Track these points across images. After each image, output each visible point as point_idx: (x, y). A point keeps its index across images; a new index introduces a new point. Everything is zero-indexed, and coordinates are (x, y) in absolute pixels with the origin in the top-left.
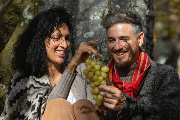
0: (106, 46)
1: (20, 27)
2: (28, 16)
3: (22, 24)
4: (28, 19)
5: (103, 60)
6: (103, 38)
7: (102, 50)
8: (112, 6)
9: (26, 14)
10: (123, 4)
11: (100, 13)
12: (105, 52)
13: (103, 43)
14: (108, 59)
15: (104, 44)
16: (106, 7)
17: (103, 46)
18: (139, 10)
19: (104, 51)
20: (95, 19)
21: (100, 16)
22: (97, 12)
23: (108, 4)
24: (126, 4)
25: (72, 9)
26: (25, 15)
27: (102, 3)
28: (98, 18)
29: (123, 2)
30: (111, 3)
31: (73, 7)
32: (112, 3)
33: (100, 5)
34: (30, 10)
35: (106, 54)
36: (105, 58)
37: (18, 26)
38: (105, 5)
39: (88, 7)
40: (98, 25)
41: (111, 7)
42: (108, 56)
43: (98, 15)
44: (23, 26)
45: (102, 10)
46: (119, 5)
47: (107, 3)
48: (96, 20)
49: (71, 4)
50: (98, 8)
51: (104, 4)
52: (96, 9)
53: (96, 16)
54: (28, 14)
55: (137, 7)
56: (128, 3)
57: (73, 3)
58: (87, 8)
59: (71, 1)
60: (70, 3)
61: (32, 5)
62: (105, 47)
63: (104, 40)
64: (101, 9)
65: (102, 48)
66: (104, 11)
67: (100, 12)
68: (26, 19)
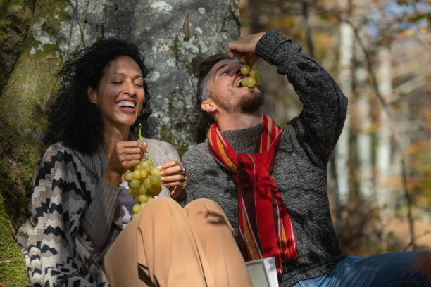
0: (181, 98)
1: (29, 56)
2: (42, 37)
3: (33, 51)
4: (44, 43)
5: (176, 122)
6: (176, 85)
7: (173, 105)
8: (191, 30)
9: (39, 34)
10: (206, 26)
11: (170, 40)
12: (180, 109)
13: (175, 92)
14: (184, 121)
15: (178, 95)
16: (180, 30)
17: (176, 99)
18: (228, 37)
19: (178, 108)
20: (160, 50)
21: (171, 45)
22: (165, 38)
23: (184, 26)
24: (211, 27)
25: (118, 29)
26: (36, 35)
27: (173, 22)
28: (167, 48)
29: (207, 22)
30: (188, 24)
31: (120, 27)
32: (190, 24)
33: (170, 27)
34: (45, 27)
35: (182, 112)
36: (179, 120)
37: (25, 54)
38: (179, 26)
39: (148, 29)
40: (166, 61)
41: (188, 31)
42: (185, 116)
43: (166, 44)
44: (35, 55)
45: (174, 35)
46: (201, 28)
47: (182, 24)
48: (162, 53)
49: (117, 20)
50: (166, 31)
51: (176, 25)
52: (162, 33)
53: (162, 45)
54: (43, 35)
55: (225, 31)
56: (213, 26)
57: (120, 19)
58: (146, 30)
59: (117, 16)
60: (115, 20)
61: (48, 18)
62: (179, 100)
63: (178, 88)
64: (171, 33)
65: (173, 103)
66: (177, 38)
67: (169, 38)
68: (40, 43)
